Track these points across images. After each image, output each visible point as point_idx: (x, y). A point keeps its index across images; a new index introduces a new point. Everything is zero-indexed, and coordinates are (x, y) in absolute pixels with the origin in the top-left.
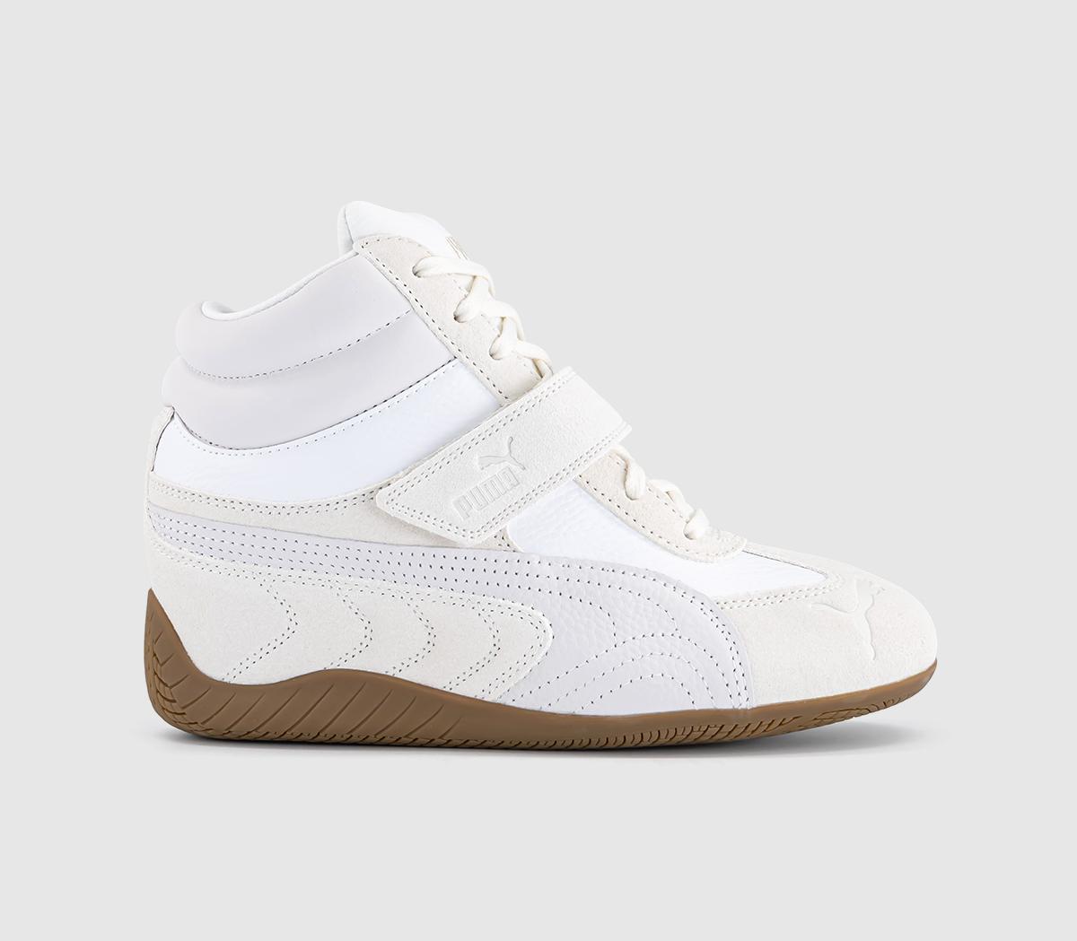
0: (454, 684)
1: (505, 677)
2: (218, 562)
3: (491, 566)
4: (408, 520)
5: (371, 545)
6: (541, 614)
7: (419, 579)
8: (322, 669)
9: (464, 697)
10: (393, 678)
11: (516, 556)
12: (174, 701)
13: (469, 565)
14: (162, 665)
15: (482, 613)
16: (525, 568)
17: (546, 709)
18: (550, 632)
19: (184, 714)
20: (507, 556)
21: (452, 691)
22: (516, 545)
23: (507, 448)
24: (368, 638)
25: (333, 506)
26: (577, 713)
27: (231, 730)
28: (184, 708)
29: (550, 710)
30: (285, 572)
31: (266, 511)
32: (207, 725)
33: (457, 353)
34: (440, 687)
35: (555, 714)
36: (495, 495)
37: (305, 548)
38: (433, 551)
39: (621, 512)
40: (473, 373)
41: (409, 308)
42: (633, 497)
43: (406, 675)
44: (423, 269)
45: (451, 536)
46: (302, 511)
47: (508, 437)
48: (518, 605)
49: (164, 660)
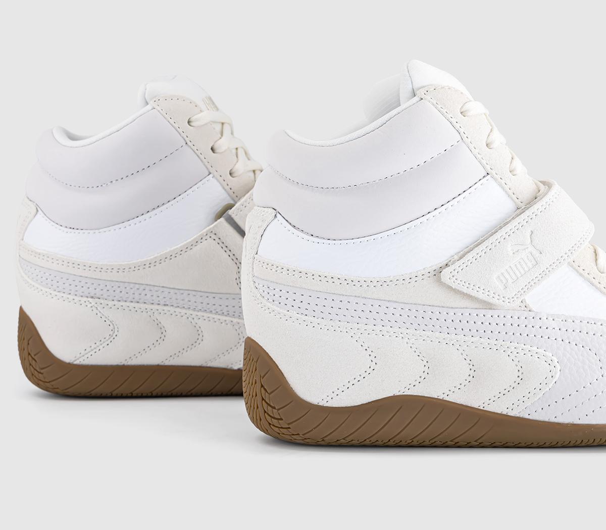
0: (486, 404)
1: (526, 399)
2: (320, 320)
3: (516, 322)
4: (465, 290)
5: (434, 307)
6: (551, 355)
7: (466, 331)
8: (393, 395)
9: (494, 413)
10: (443, 400)
11: (531, 314)
12: (281, 419)
13: (501, 321)
14: (270, 394)
15: (511, 354)
16: (540, 323)
17: (553, 420)
18: (558, 366)
19: (289, 428)
20: (526, 314)
21: (485, 409)
22: (532, 306)
23: (529, 238)
24: (426, 373)
25: (408, 280)
26: (575, 423)
27: (325, 439)
28: (289, 424)
29: (556, 420)
30: (371, 327)
31: (358, 285)
32: (307, 436)
33: (489, 171)
34: (476, 406)
35: (560, 423)
36: (523, 272)
37: (386, 311)
38: (477, 312)
39: (595, 282)
40: (500, 185)
41: (459, 139)
42: (602, 271)
43: (452, 398)
44: (466, 111)
45: (495, 301)
46: (385, 284)
47: (529, 231)
48: (535, 348)
49: (272, 390)
